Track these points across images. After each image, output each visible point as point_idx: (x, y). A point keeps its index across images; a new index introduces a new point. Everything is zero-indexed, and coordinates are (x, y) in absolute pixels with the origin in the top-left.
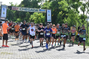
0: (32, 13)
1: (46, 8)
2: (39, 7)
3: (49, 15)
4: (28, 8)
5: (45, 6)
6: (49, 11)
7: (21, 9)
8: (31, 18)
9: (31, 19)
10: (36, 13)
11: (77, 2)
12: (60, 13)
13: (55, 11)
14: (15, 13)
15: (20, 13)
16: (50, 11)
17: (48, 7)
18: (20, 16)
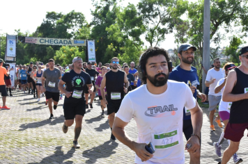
0: (57, 48)
1: (83, 38)
2: (70, 36)
3: (92, 50)
4: (54, 39)
5: (82, 35)
6: (90, 43)
7: (42, 41)
8: (57, 56)
9: (58, 58)
10: (66, 48)
11: (139, 26)
12: (109, 46)
13: (100, 42)
14: (26, 48)
15: (36, 48)
16: (93, 42)
17: (87, 36)
18: (37, 54)
